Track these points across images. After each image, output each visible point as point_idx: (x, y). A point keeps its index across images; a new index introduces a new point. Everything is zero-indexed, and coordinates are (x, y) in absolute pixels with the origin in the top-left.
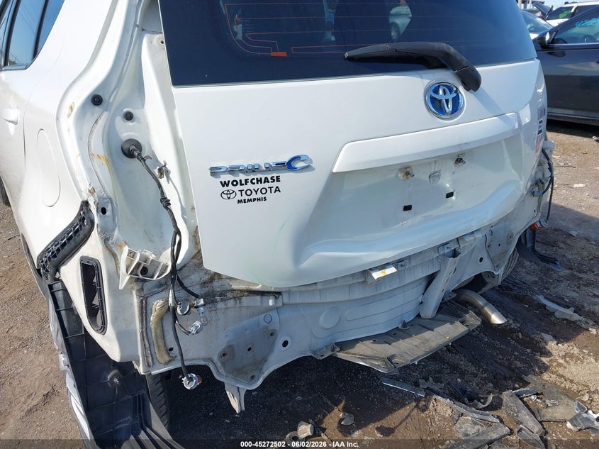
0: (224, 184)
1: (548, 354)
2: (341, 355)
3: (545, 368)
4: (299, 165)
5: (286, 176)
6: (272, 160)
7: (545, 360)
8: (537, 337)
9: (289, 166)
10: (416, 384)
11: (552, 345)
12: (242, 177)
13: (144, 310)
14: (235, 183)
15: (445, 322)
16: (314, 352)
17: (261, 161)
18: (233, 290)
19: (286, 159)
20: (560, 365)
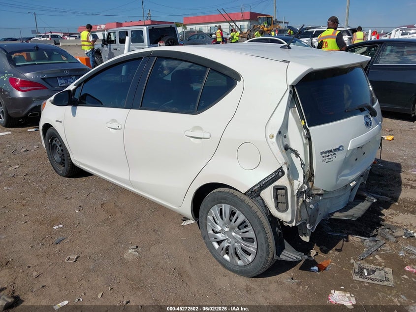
0: (323, 157)
1: (383, 215)
2: (332, 217)
3: (383, 220)
4: (341, 148)
5: (338, 152)
6: (335, 148)
7: (383, 217)
8: (378, 209)
9: (338, 149)
10: (341, 232)
11: (384, 211)
12: (328, 154)
13: (298, 202)
14: (326, 156)
15: (361, 202)
16: (324, 217)
17: (332, 149)
18: (313, 194)
19: (338, 147)
20: (390, 218)
